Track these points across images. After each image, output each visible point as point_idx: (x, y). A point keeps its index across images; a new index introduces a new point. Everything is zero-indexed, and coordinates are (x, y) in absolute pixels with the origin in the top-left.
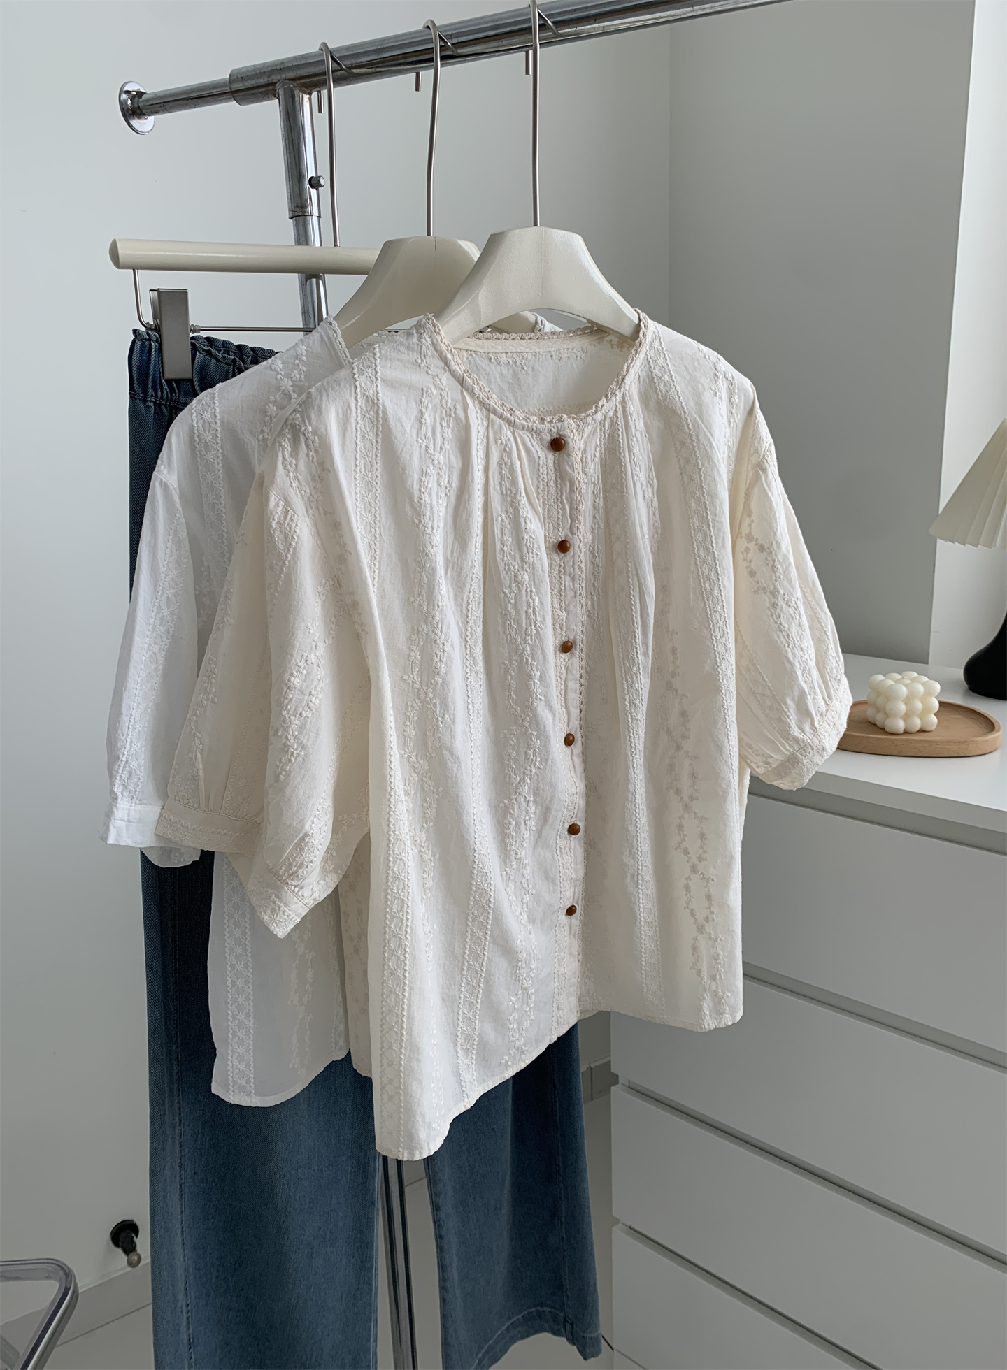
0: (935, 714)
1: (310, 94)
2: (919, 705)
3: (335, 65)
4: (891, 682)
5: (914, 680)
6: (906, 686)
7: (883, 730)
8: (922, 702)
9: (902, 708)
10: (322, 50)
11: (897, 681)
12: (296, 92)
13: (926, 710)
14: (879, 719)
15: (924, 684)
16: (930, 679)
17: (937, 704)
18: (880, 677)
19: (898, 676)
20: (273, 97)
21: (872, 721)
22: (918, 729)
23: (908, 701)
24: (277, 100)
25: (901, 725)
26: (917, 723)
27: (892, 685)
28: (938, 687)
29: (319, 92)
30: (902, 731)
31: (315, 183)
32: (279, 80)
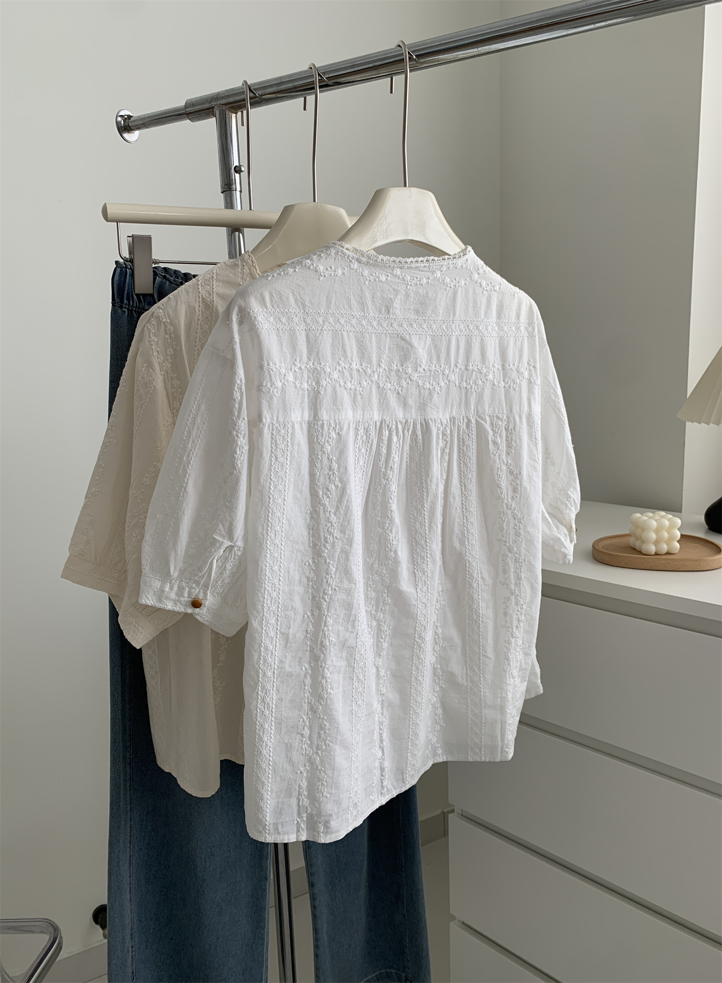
0: (677, 541)
1: (236, 113)
2: (666, 535)
3: (252, 95)
4: (645, 518)
5: (662, 517)
6: (656, 521)
7: (640, 553)
8: (668, 533)
9: (654, 536)
10: (244, 85)
11: (650, 518)
12: (227, 113)
13: (671, 538)
14: (637, 544)
15: (669, 520)
16: (674, 516)
17: (679, 535)
18: (639, 515)
19: (651, 515)
21: (633, 547)
22: (665, 551)
23: (657, 531)
24: (215, 118)
25: (652, 549)
26: (665, 548)
27: (645, 520)
30: (653, 553)
31: (238, 170)
32: (216, 105)
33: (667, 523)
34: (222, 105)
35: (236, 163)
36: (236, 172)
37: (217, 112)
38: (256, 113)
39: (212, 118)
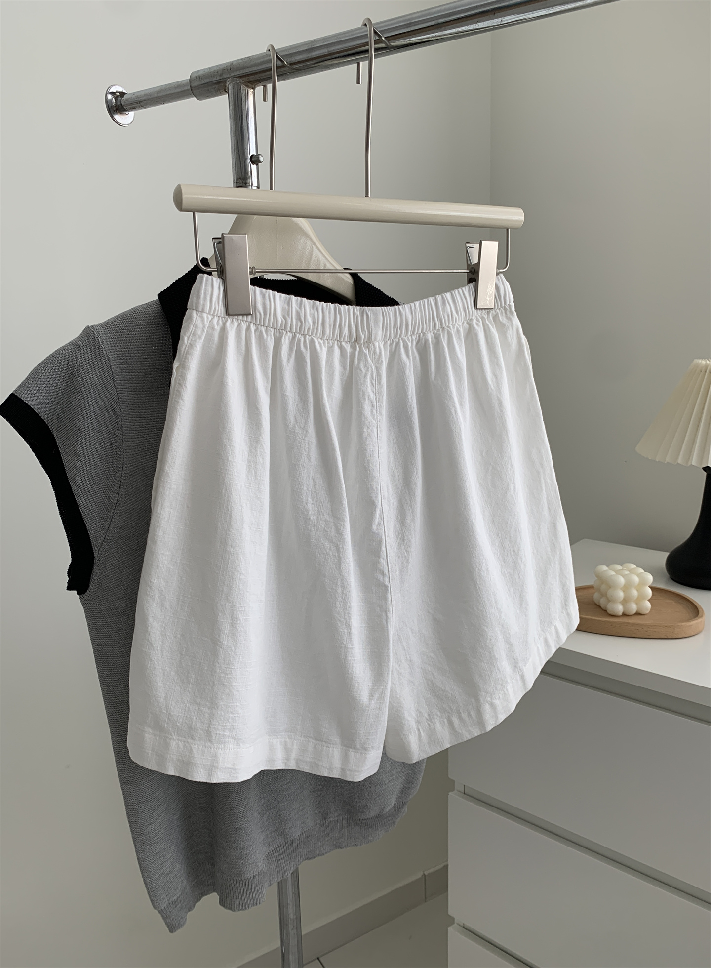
0: (648, 600)
1: (254, 89)
2: (635, 593)
3: (280, 63)
4: (613, 573)
5: (631, 571)
6: (623, 576)
7: (605, 612)
8: (637, 590)
9: (621, 594)
10: (269, 51)
11: (617, 572)
12: (243, 87)
13: (641, 597)
14: (602, 602)
15: (639, 575)
16: (645, 571)
17: (650, 591)
18: (605, 568)
19: (619, 567)
20: (224, 92)
21: (597, 604)
22: (634, 612)
23: (626, 588)
24: (227, 95)
25: (619, 609)
26: (633, 608)
27: (612, 575)
28: (650, 578)
29: (265, 87)
30: (620, 614)
31: (255, 160)
32: (229, 78)
33: (636, 579)
34: (238, 77)
35: (253, 152)
36: (253, 162)
37: (230, 87)
38: (286, 87)
39: (220, 94)
